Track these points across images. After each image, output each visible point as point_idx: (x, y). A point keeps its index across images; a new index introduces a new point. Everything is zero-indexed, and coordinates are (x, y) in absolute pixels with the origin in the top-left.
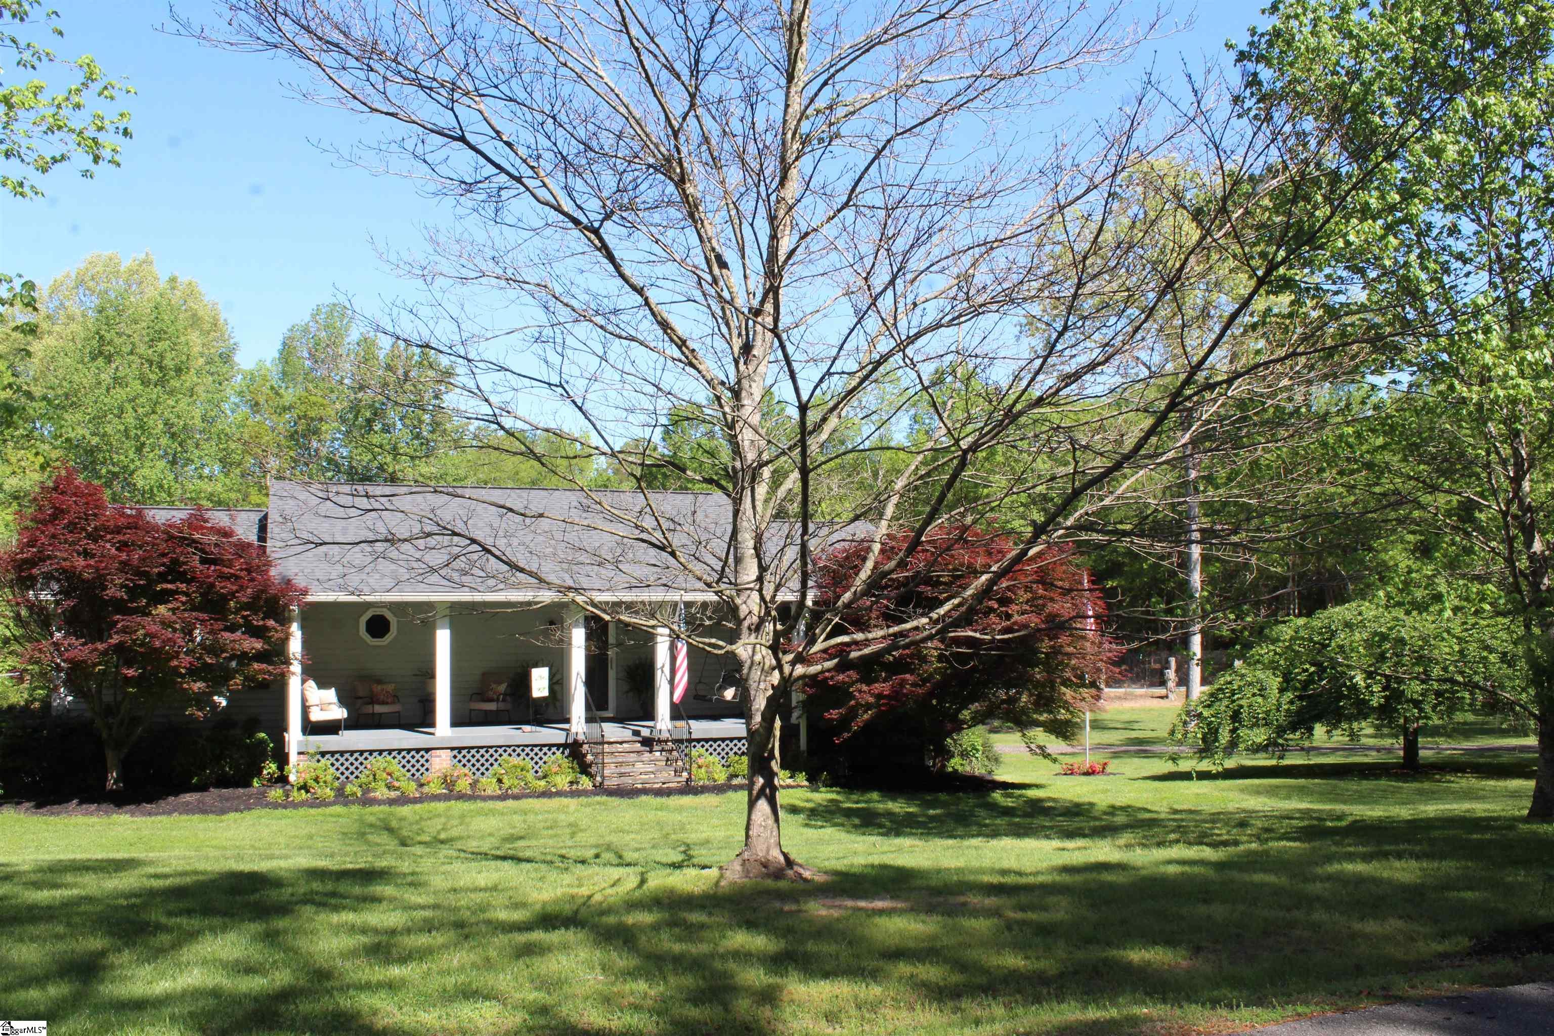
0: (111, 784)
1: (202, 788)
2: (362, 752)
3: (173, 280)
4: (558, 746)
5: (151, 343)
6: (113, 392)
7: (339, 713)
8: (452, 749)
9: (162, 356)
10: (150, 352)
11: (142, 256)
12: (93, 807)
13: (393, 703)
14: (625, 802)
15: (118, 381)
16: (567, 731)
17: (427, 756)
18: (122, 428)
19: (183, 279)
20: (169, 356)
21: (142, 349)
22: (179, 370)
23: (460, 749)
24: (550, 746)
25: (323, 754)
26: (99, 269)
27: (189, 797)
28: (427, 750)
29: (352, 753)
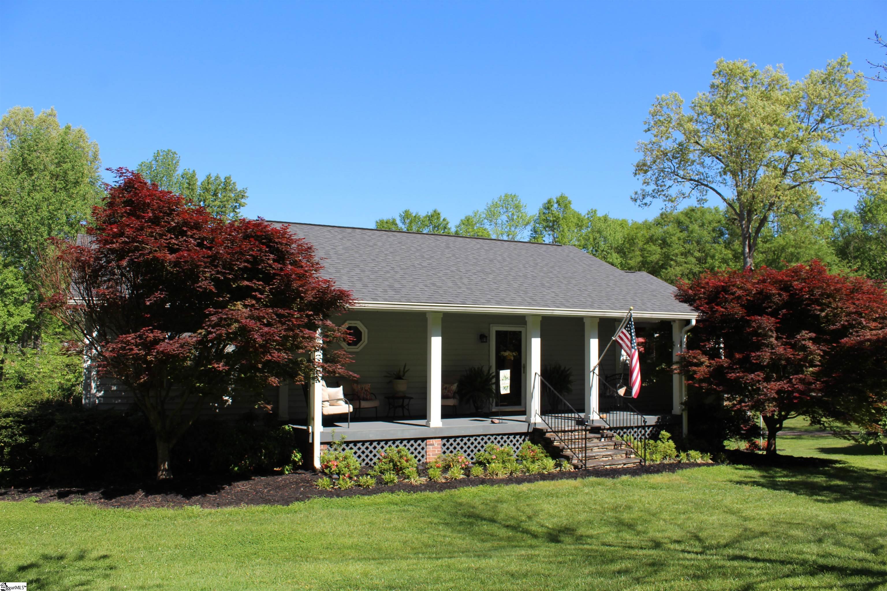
0: (162, 475)
1: (244, 476)
2: (371, 442)
3: (68, 128)
4: (521, 434)
5: (58, 164)
6: (32, 195)
7: (345, 408)
8: (442, 438)
9: (65, 173)
10: (58, 169)
11: (49, 111)
12: (159, 498)
13: (371, 400)
14: (608, 481)
15: (34, 188)
16: (528, 421)
17: (423, 445)
18: (39, 218)
19: (75, 128)
20: (70, 173)
21: (52, 168)
22: (77, 183)
23: (448, 438)
24: (515, 434)
25: (348, 443)
26: (20, 117)
27: (241, 486)
28: (423, 439)
29: (364, 442)
